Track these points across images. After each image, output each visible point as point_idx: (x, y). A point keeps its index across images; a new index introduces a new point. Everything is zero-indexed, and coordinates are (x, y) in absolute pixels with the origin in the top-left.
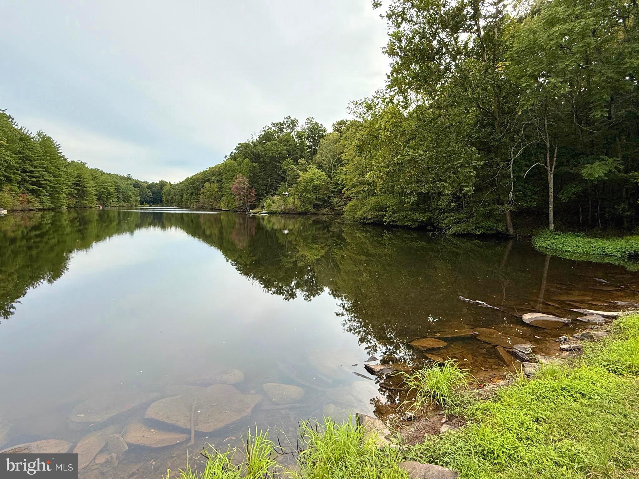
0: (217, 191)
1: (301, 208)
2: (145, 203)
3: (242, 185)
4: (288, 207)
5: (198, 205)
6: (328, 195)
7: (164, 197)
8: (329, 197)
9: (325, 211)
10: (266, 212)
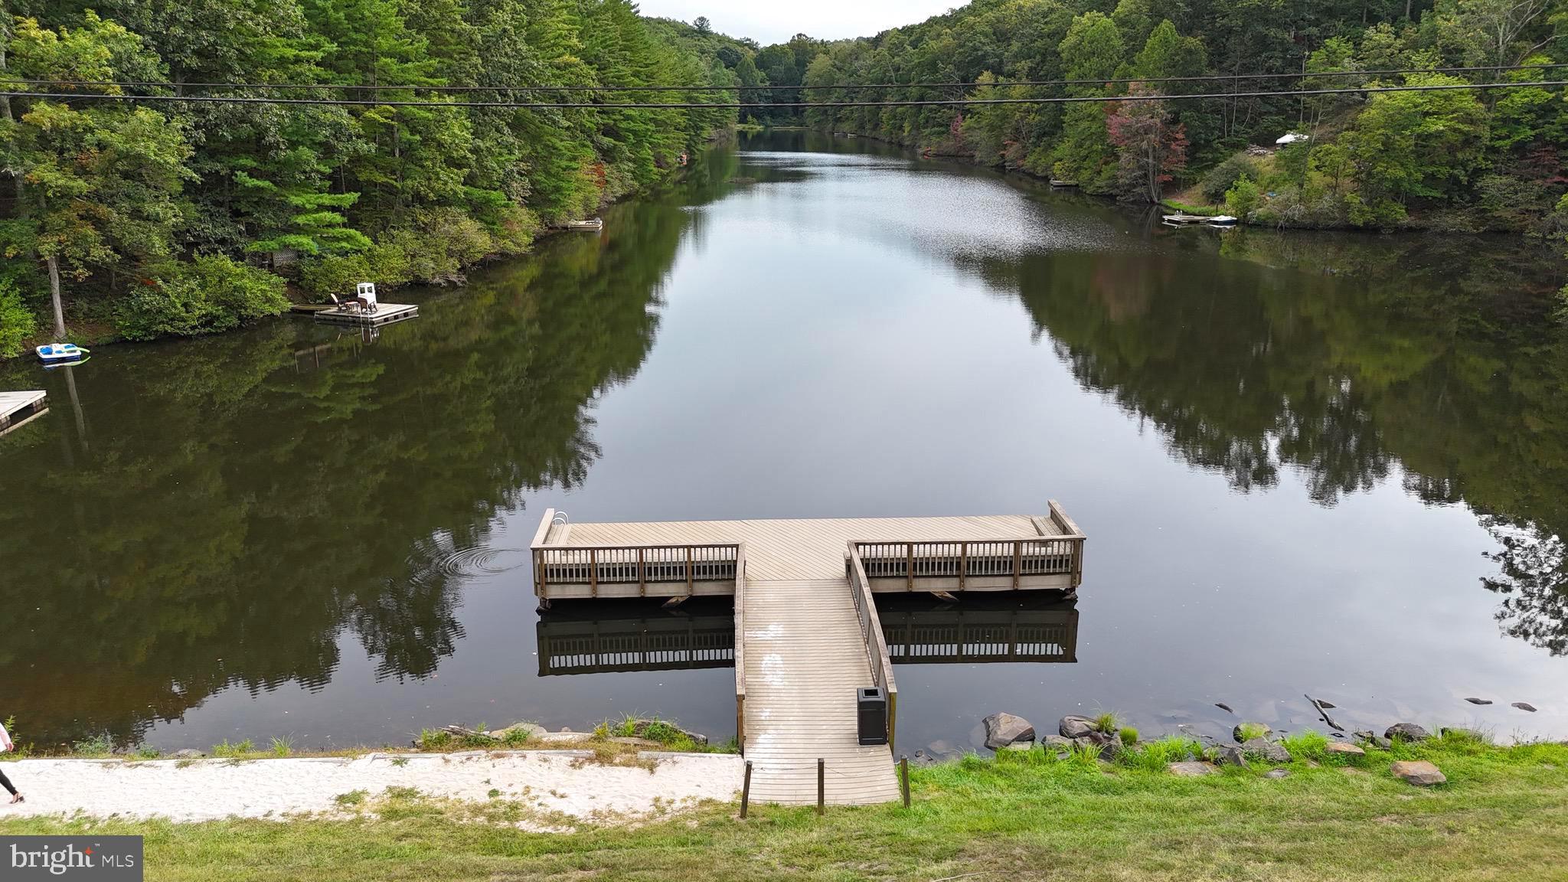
0: (1028, 111)
1: (1362, 212)
2: (750, 117)
3: (1146, 119)
4: (1317, 206)
5: (945, 144)
6: (1472, 166)
7: (810, 98)
8: (1478, 172)
9: (1450, 221)
10: (1229, 218)
